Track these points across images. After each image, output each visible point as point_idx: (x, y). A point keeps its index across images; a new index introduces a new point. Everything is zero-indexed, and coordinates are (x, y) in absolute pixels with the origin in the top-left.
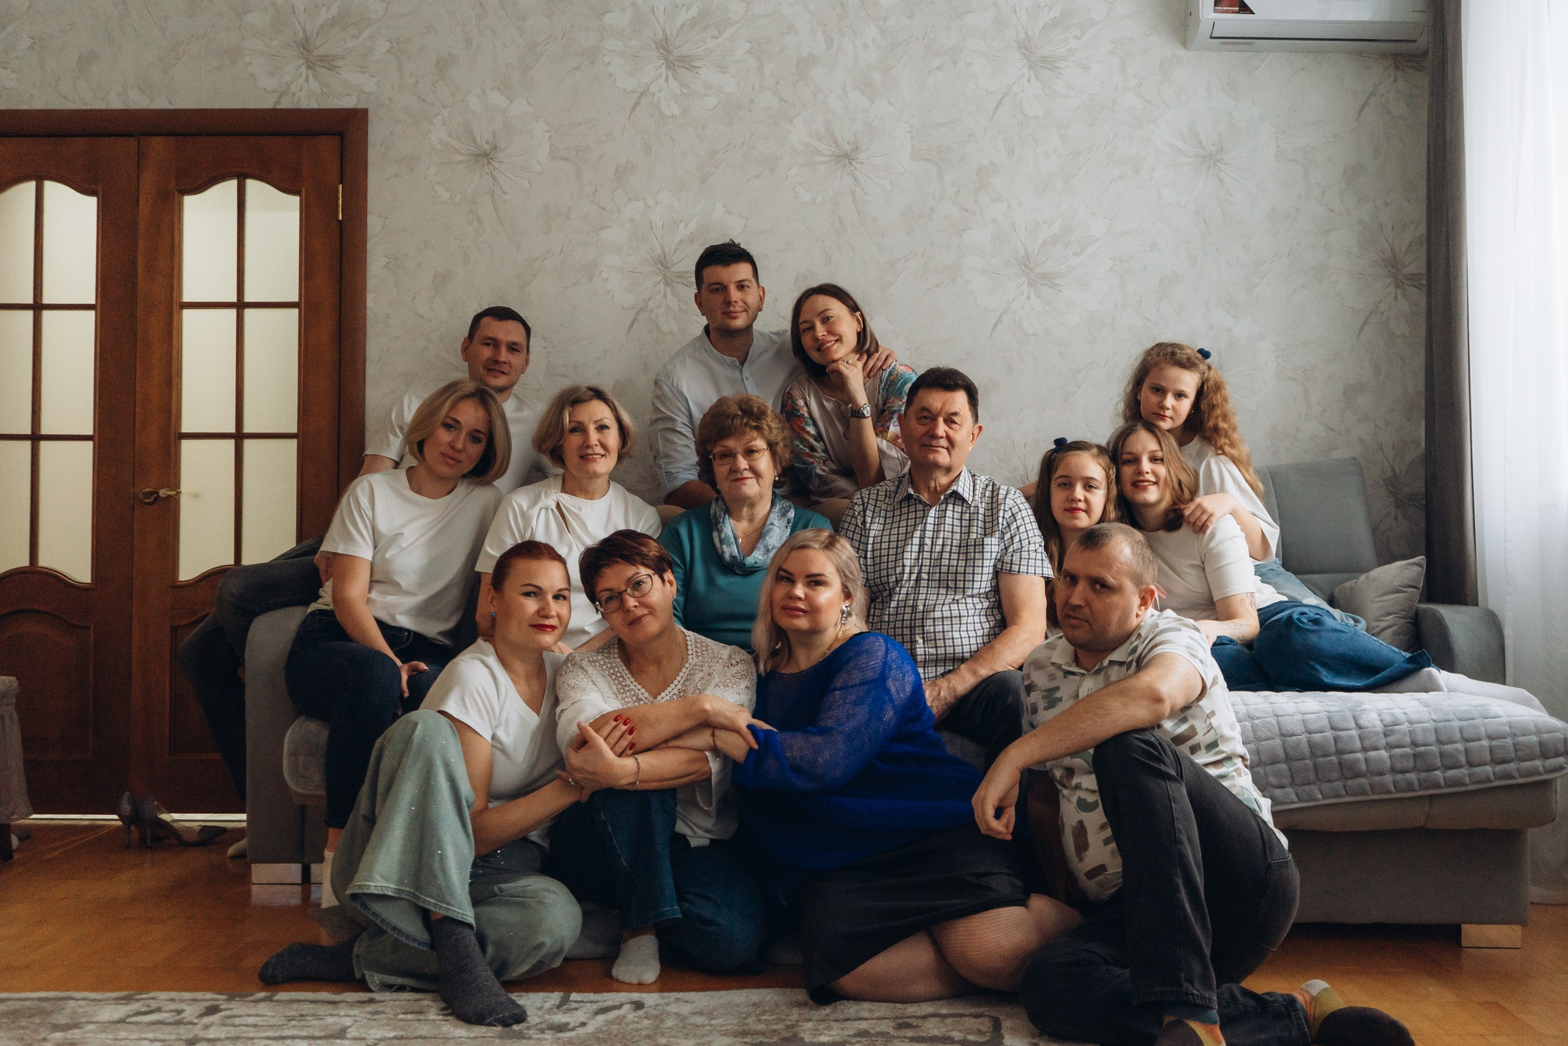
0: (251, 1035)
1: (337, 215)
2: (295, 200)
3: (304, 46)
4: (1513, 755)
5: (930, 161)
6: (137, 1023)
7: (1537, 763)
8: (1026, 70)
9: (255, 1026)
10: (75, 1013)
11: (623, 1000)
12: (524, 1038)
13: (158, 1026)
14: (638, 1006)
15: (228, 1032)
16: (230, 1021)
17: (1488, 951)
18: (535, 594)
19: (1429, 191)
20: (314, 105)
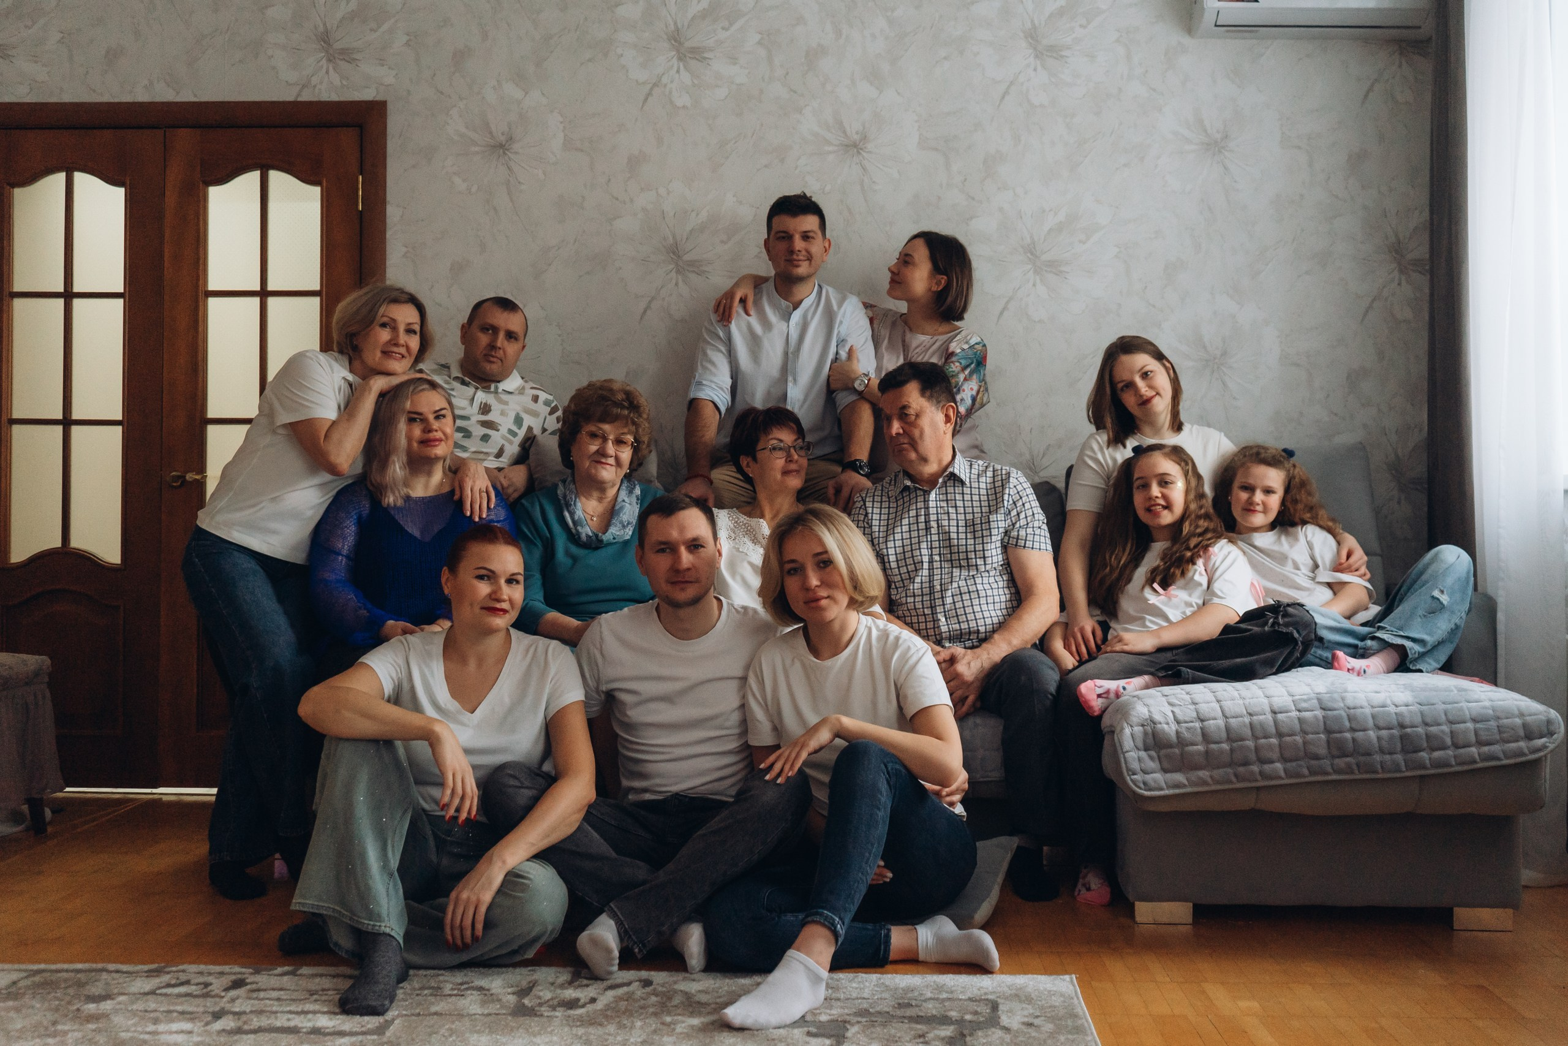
0: (274, 1009)
1: (357, 205)
2: (316, 191)
3: (325, 39)
4: (1498, 737)
5: (936, 150)
6: (166, 995)
7: (1522, 744)
8: (1032, 59)
9: (278, 999)
10: (107, 984)
11: (632, 978)
12: (536, 1015)
13: (187, 998)
14: (647, 983)
15: (253, 1005)
16: (255, 995)
17: (1480, 934)
18: (489, 578)
19: (1432, 177)
20: (334, 98)
